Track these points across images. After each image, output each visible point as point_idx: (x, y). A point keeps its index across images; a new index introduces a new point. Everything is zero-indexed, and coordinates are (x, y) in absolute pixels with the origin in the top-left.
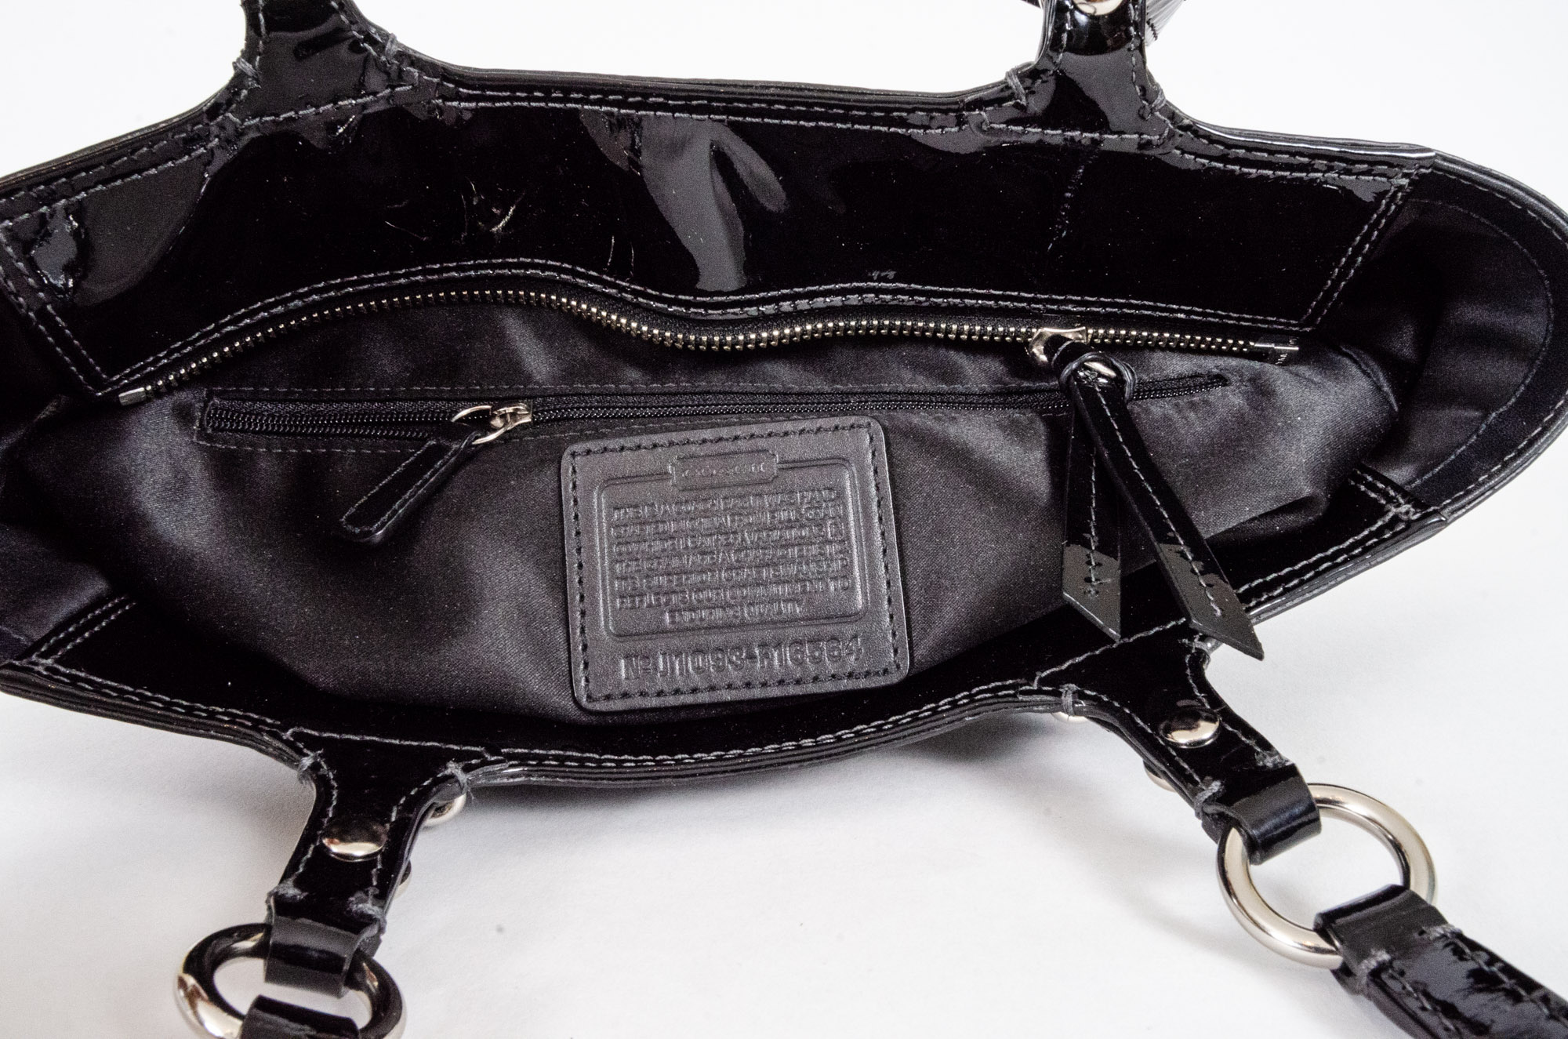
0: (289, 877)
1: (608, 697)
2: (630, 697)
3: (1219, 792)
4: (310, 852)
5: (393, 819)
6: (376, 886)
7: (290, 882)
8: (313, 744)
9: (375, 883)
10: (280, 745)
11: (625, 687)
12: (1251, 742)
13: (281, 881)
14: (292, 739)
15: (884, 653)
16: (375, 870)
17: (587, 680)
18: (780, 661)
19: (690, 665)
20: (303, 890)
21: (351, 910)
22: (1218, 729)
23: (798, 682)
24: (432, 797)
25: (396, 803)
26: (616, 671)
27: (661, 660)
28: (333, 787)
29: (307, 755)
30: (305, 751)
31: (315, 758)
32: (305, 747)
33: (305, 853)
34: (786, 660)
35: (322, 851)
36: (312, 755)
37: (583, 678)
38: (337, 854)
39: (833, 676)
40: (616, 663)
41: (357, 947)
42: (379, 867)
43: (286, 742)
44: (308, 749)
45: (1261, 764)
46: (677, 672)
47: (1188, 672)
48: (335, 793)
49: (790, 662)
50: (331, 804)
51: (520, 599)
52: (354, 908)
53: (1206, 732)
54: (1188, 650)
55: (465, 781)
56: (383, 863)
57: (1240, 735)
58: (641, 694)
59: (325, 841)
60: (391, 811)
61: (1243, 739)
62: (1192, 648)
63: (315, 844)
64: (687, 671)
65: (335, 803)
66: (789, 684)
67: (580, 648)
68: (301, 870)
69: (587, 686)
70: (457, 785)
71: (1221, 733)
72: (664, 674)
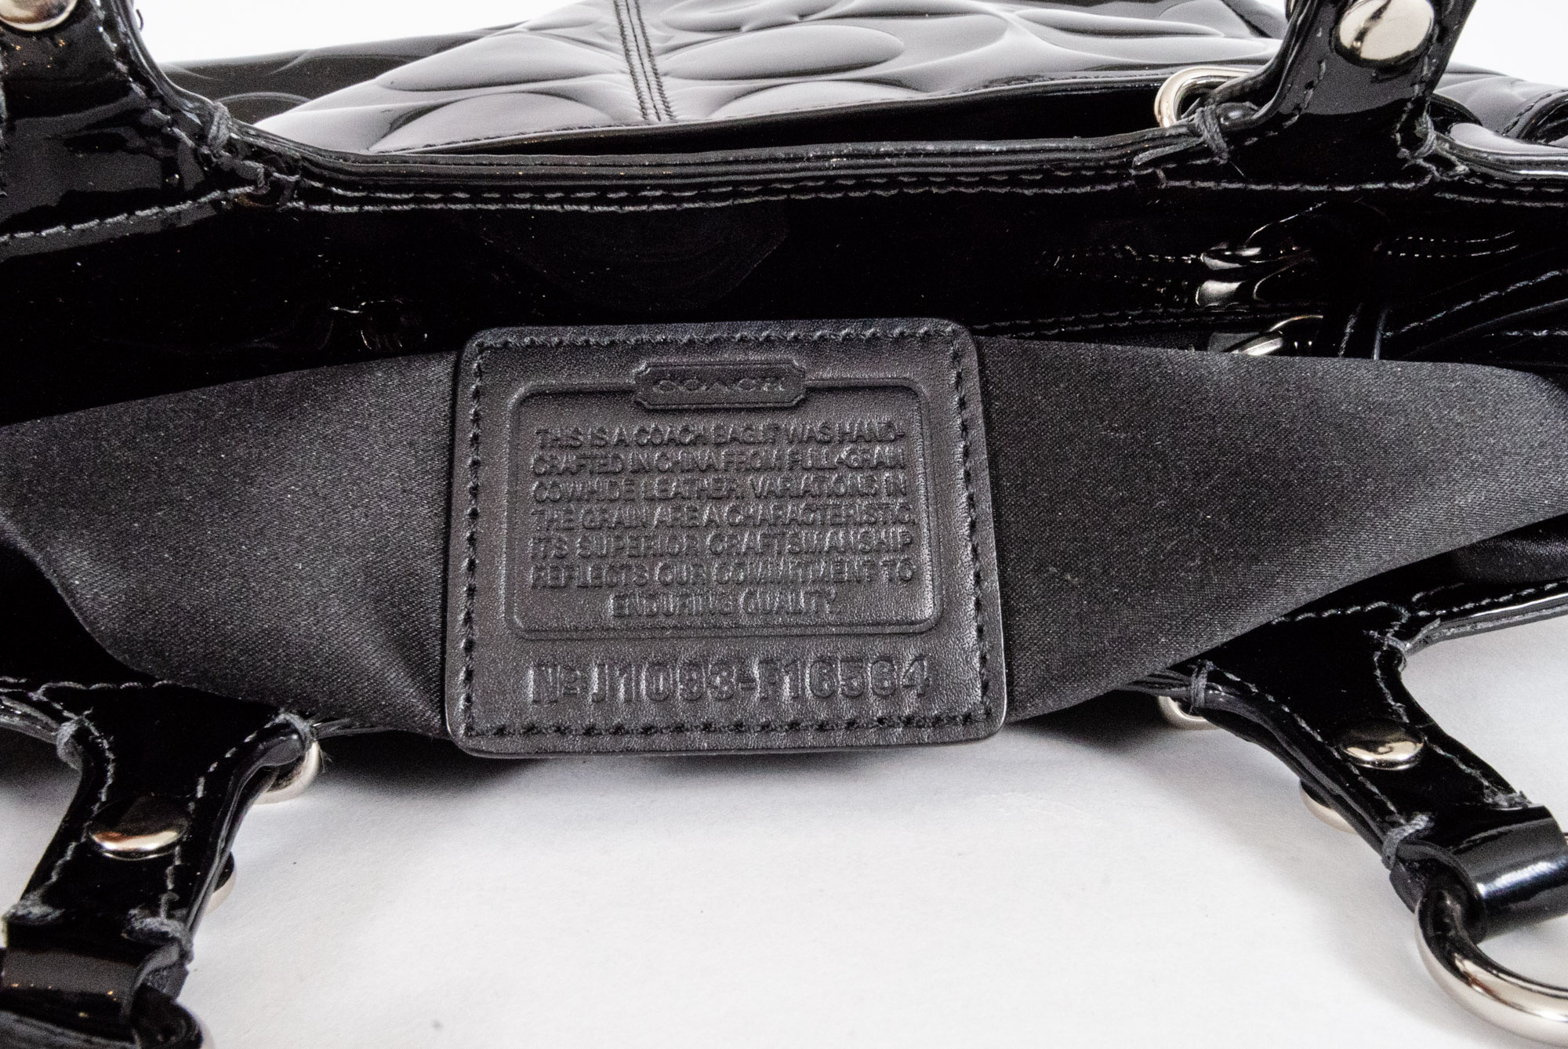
0: (35, 890)
1: (501, 732)
2: (540, 732)
3: (1425, 829)
4: (69, 853)
5: (200, 795)
6: (172, 890)
7: (35, 896)
8: (75, 702)
9: (170, 886)
10: (28, 710)
11: (532, 715)
12: (1476, 773)
13: (23, 898)
14: (45, 699)
15: (968, 688)
16: (170, 868)
17: (468, 699)
18: (794, 688)
19: (643, 685)
20: (55, 906)
21: (133, 928)
22: (1422, 751)
23: (822, 727)
24: (258, 759)
25: (204, 772)
26: (519, 687)
27: (595, 674)
28: (107, 761)
29: (68, 719)
30: (66, 714)
31: (80, 722)
32: (66, 708)
33: (62, 854)
34: (803, 689)
35: (91, 851)
36: (76, 718)
37: (463, 697)
38: (113, 852)
39: (881, 721)
40: (520, 673)
41: (140, 981)
42: (177, 863)
43: (37, 705)
44: (70, 711)
45: (1490, 801)
46: (621, 694)
47: (1378, 673)
48: (111, 768)
49: (808, 692)
50: (105, 783)
51: (370, 556)
52: (137, 925)
53: (1402, 752)
54: (1378, 646)
55: (307, 730)
56: (183, 857)
57: (1457, 761)
58: (558, 730)
59: (96, 838)
60: (196, 784)
61: (1463, 767)
62: (1383, 644)
63: (77, 839)
64: (638, 693)
65: (110, 781)
66: (806, 728)
67: (462, 645)
68: (54, 878)
69: (467, 709)
70: (295, 737)
71: (1426, 756)
72: (599, 700)
